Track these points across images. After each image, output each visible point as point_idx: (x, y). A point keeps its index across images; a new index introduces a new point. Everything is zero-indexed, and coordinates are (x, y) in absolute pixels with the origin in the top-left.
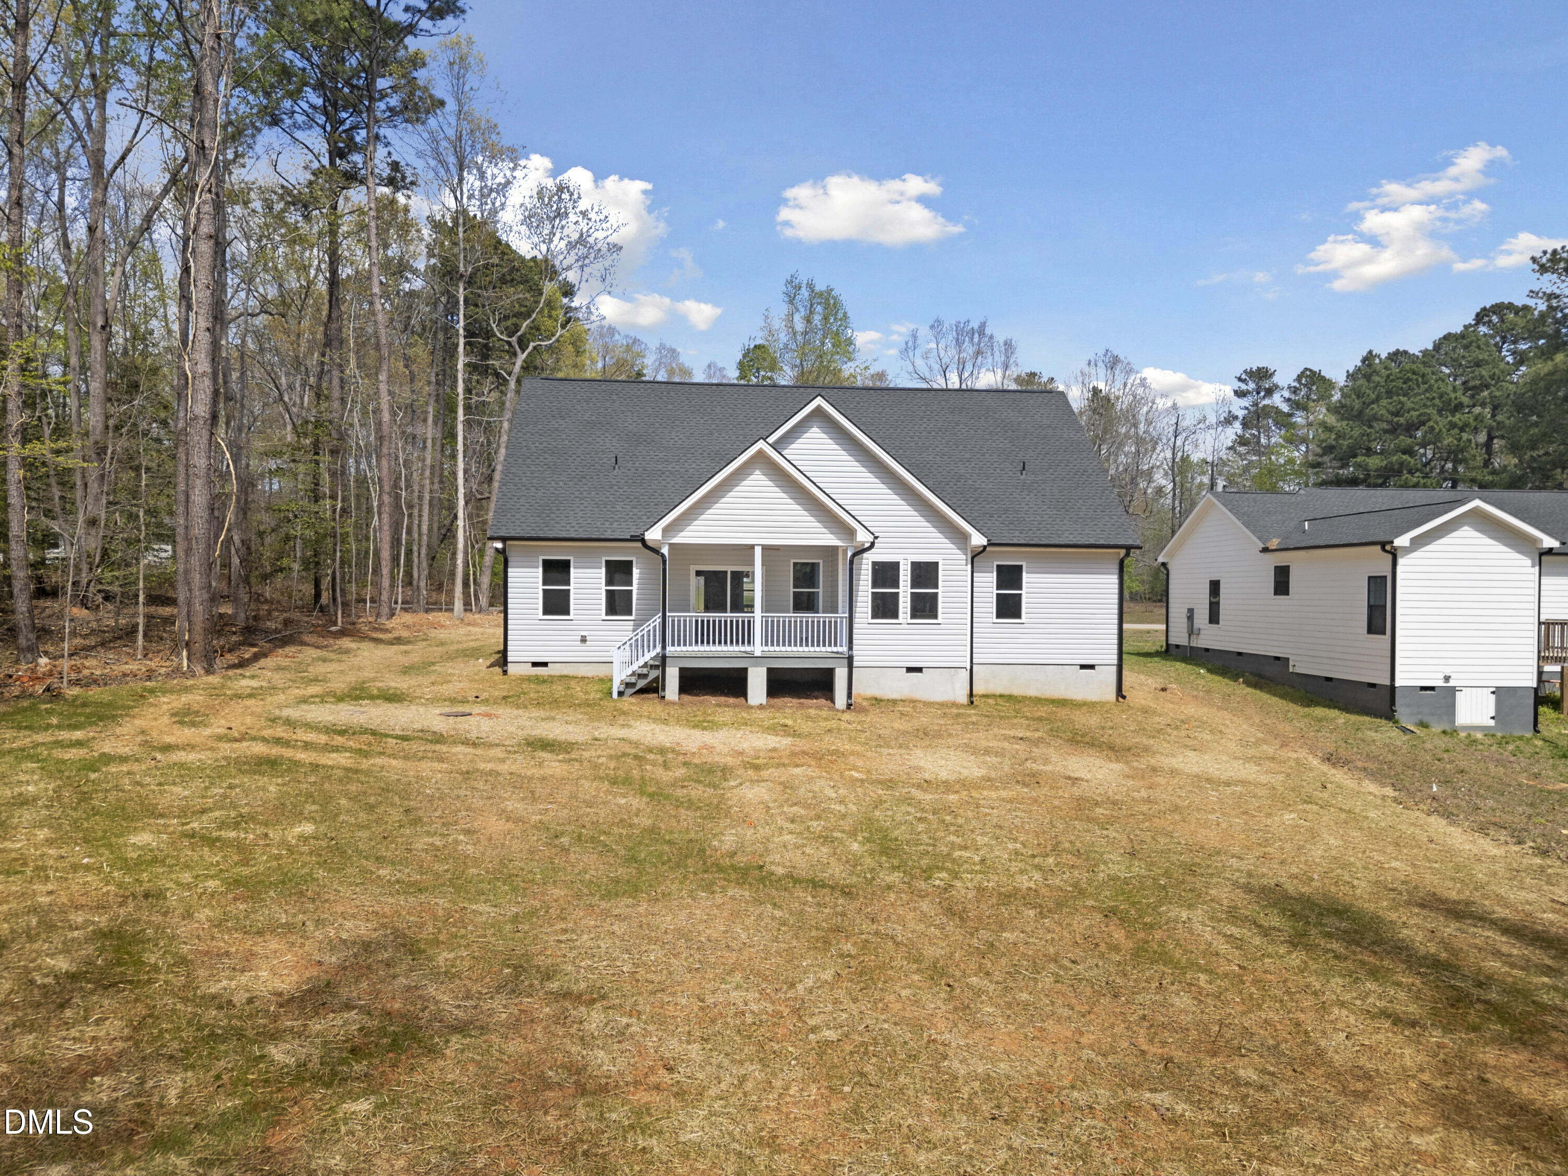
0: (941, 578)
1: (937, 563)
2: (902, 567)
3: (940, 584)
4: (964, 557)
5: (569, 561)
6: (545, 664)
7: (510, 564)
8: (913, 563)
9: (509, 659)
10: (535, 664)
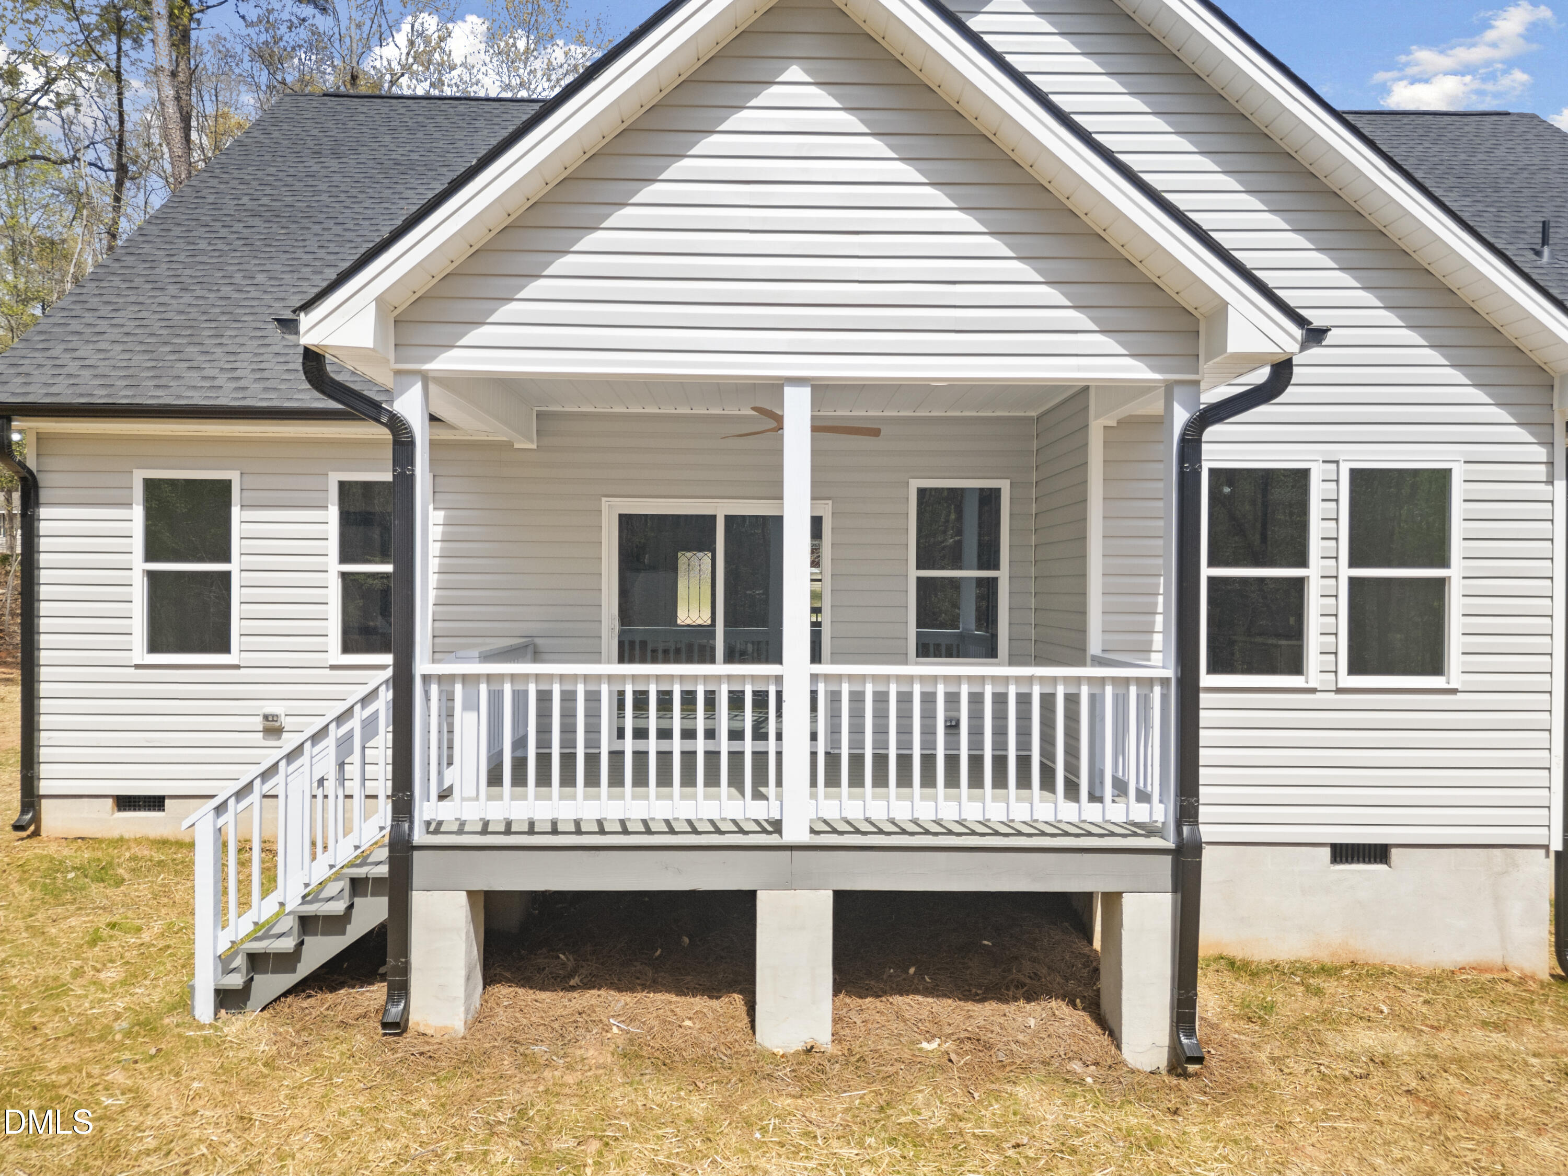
0: (1458, 528)
1: (1442, 478)
2: (1317, 490)
3: (1457, 547)
4: (1540, 453)
5: (226, 486)
6: (156, 803)
7: (44, 495)
8: (1357, 476)
9: (44, 787)
10: (126, 803)
